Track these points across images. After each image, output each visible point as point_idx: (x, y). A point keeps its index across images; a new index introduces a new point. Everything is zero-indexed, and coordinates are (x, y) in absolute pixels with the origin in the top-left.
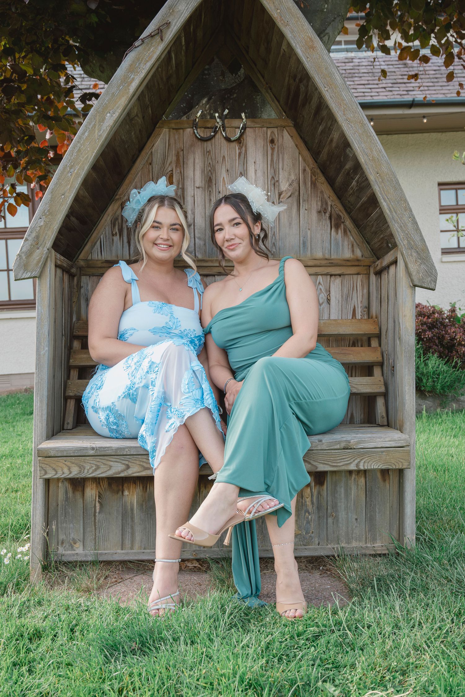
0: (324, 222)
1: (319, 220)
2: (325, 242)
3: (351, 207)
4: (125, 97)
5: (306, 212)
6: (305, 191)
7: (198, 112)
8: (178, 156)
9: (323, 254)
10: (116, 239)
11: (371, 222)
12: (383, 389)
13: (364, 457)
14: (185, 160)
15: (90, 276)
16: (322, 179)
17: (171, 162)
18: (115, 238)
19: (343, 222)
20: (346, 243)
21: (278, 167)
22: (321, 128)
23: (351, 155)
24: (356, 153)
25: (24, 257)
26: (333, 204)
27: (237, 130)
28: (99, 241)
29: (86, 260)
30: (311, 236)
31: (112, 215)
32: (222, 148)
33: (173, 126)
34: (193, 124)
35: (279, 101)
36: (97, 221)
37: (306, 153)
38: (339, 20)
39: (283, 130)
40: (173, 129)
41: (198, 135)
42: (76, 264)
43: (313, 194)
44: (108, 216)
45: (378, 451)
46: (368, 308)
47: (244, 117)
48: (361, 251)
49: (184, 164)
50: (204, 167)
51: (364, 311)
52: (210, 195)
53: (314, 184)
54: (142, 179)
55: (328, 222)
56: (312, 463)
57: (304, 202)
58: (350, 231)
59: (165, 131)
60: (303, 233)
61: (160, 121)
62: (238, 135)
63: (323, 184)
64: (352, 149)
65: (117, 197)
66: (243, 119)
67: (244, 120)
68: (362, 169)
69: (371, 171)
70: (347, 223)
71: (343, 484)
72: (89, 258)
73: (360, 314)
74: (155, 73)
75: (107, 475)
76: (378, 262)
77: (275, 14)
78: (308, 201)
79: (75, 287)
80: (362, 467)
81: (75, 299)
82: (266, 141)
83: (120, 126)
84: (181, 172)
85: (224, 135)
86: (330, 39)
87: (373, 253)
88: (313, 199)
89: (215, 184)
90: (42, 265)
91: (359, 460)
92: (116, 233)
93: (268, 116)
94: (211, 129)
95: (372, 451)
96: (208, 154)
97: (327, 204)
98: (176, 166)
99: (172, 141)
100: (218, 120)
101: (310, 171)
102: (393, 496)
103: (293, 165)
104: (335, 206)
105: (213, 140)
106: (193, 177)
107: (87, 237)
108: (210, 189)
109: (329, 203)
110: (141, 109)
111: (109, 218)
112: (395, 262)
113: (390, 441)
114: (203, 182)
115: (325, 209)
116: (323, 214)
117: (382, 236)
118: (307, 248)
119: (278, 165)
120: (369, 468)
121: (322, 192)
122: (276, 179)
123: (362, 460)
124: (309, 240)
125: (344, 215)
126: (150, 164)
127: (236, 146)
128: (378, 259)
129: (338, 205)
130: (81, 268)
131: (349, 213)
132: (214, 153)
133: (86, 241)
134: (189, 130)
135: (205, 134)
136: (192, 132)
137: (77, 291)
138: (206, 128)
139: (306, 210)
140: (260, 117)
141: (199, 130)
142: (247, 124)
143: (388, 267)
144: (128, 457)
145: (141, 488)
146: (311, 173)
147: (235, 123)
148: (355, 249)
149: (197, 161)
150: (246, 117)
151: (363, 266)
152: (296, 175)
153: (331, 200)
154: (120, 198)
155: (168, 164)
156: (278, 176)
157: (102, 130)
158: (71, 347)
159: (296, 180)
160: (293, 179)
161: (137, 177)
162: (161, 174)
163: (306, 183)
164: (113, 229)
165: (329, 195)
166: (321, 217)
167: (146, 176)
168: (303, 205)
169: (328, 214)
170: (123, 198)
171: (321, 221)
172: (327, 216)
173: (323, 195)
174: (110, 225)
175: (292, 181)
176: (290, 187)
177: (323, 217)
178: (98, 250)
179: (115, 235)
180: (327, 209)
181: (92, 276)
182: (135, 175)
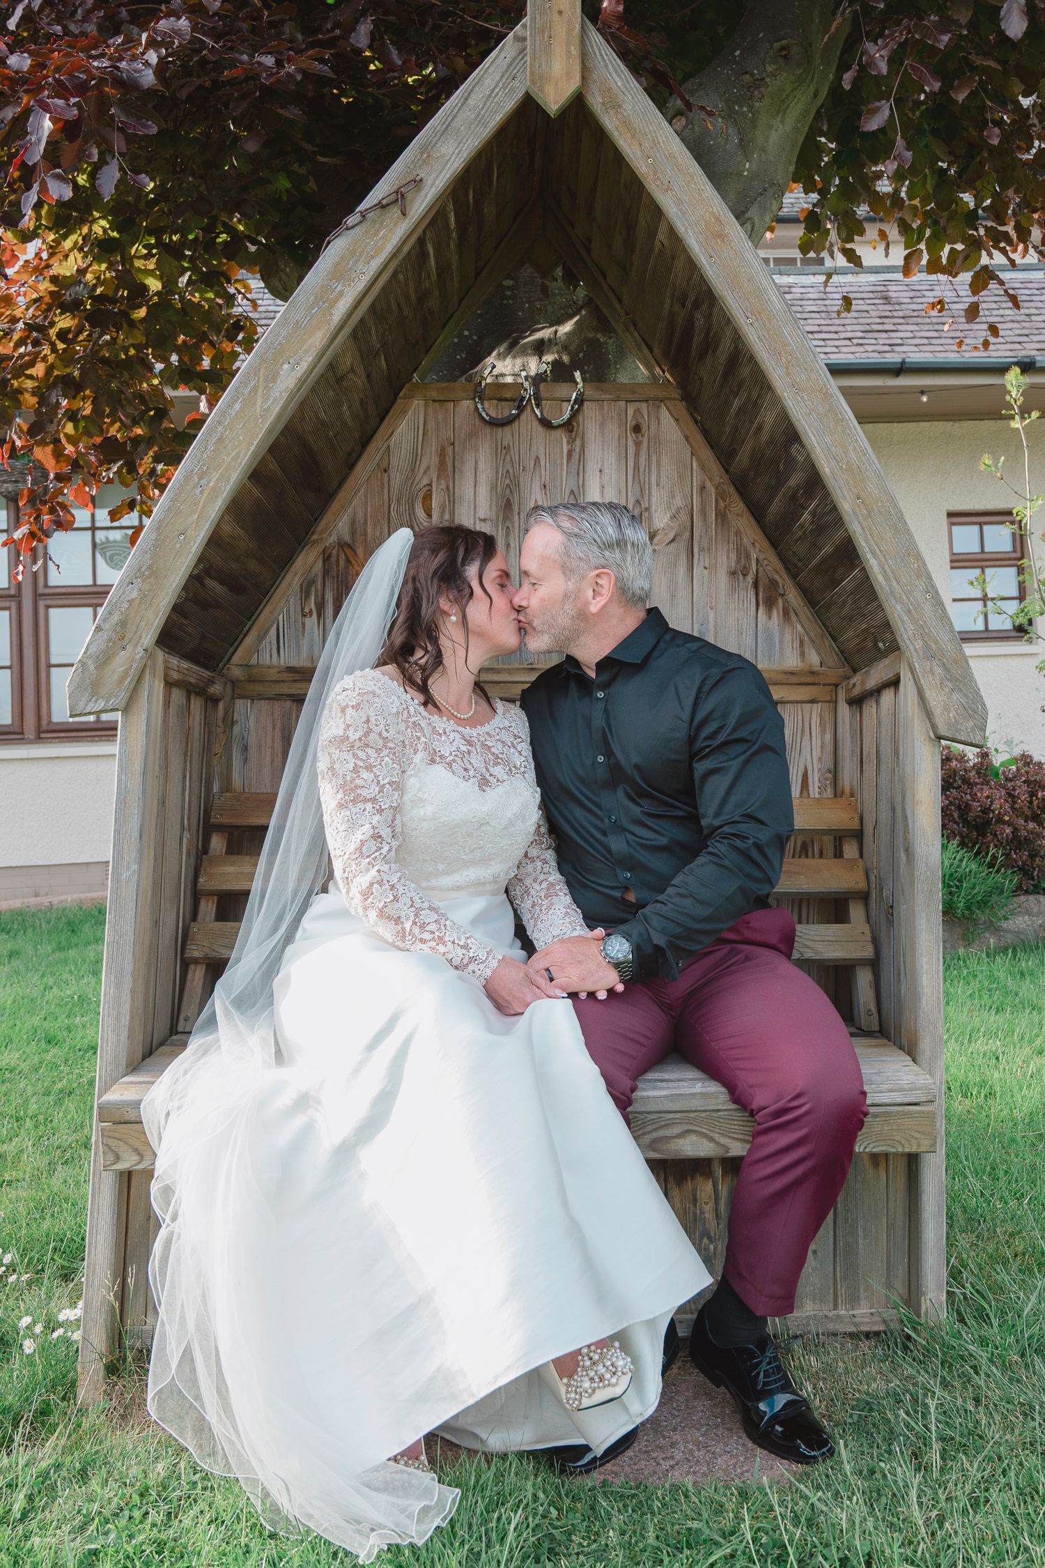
0: (743, 593)
1: (733, 589)
2: (744, 635)
3: (799, 564)
4: (323, 331)
5: (706, 572)
6: (704, 531)
8: (442, 455)
10: (311, 622)
11: (840, 596)
12: (868, 952)
14: (456, 464)
15: (253, 700)
16: (738, 506)
17: (428, 468)
18: (308, 621)
19: (782, 595)
20: (788, 637)
21: (649, 480)
22: (737, 403)
23: (801, 459)
24: (813, 456)
25: (92, 667)
26: (761, 557)
27: (565, 404)
28: (273, 630)
29: (247, 665)
30: (716, 623)
31: (303, 574)
32: (534, 440)
33: (434, 394)
34: (475, 391)
35: (651, 350)
36: (271, 588)
37: (706, 453)
38: (774, 194)
39: (659, 407)
40: (434, 401)
41: (484, 414)
42: (224, 675)
43: (719, 537)
44: (295, 576)
46: (835, 772)
47: (579, 379)
48: (819, 654)
49: (454, 471)
50: (497, 479)
51: (826, 779)
52: (507, 535)
53: (722, 516)
54: (366, 502)
55: (752, 594)
56: (717, 1139)
57: (702, 553)
58: (796, 614)
59: (417, 404)
60: (698, 615)
61: (407, 385)
62: (566, 416)
63: (742, 516)
64: (803, 446)
65: (315, 537)
66: (577, 383)
67: (580, 385)
68: (824, 487)
69: (845, 493)
70: (791, 595)
72: (253, 662)
73: (817, 784)
74: (389, 282)
76: (856, 679)
77: (644, 168)
78: (709, 550)
79: (220, 723)
81: (217, 749)
82: (624, 428)
83: (313, 390)
84: (448, 488)
85: (538, 414)
86: (755, 229)
87: (843, 660)
88: (719, 546)
89: (519, 515)
90: (130, 683)
92: (311, 611)
93: (630, 379)
94: (511, 402)
96: (504, 452)
97: (748, 557)
98: (439, 476)
99: (431, 425)
100: (526, 384)
101: (713, 490)
102: (896, 1201)
103: (681, 477)
104: (766, 562)
105: (516, 424)
106: (472, 497)
108: (508, 523)
109: (754, 556)
110: (362, 357)
111: (296, 580)
112: (895, 683)
113: (892, 1090)
114: (494, 509)
115: (745, 567)
116: (741, 577)
117: (864, 626)
119: (649, 477)
121: (738, 533)
122: (645, 504)
124: (712, 630)
125: (784, 580)
126: (385, 471)
127: (563, 437)
128: (855, 671)
129: (772, 560)
130: (234, 683)
131: (794, 576)
132: (517, 449)
133: (248, 626)
134: (466, 404)
135: (500, 411)
136: (472, 407)
137: (224, 732)
138: (500, 400)
139: (705, 568)
140: (614, 380)
141: (486, 403)
142: (586, 393)
143: (877, 691)
146: (717, 494)
147: (562, 390)
148: (806, 650)
149: (482, 466)
150: (584, 380)
151: (824, 685)
152: (685, 497)
153: (757, 550)
154: (321, 539)
155: (422, 471)
156: (649, 500)
157: (271, 399)
158: (205, 850)
159: (685, 508)
160: (679, 505)
161: (357, 497)
162: (408, 492)
163: (705, 515)
164: (305, 603)
165: (754, 540)
166: (737, 583)
167: (375, 495)
168: (699, 559)
169: (752, 579)
170: (327, 539)
171: (737, 592)
172: (749, 583)
173: (741, 539)
174: (299, 594)
175: (679, 509)
176: (672, 522)
177: (741, 584)
178: (271, 646)
179: (308, 616)
180: (750, 567)
181: (258, 699)
182: (352, 494)
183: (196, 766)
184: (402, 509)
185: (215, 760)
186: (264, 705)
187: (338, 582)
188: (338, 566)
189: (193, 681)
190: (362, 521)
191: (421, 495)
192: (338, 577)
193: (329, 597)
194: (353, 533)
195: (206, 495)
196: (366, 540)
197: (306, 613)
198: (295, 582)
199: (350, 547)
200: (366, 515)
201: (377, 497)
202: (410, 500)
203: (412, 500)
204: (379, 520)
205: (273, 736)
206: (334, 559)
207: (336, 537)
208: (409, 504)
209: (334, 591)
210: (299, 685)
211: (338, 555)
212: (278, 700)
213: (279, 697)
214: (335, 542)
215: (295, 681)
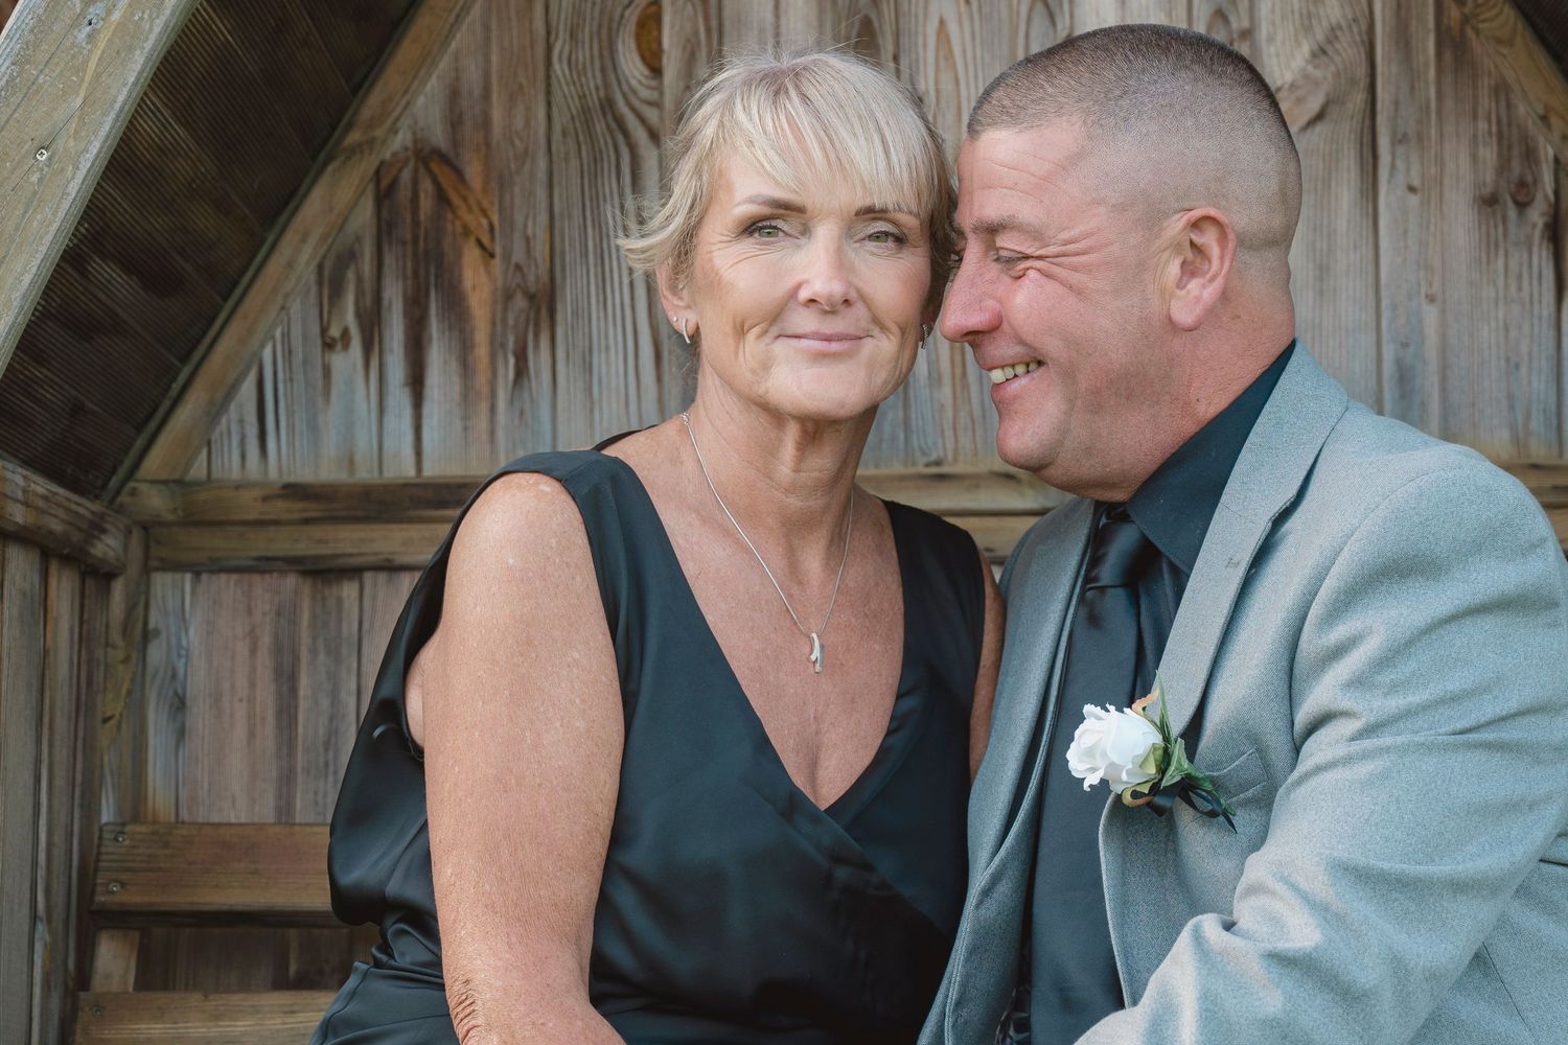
0: (1517, 257)
1: (1490, 246)
2: (1524, 370)
5: (1414, 200)
6: (1404, 88)
9: (1516, 440)
10: (347, 362)
15: (197, 574)
18: (338, 360)
28: (252, 377)
29: (180, 482)
30: (1443, 338)
31: (324, 238)
42: (120, 510)
43: (1449, 103)
44: (304, 240)
53: (1453, 47)
54: (487, 40)
55: (1542, 258)
57: (1400, 150)
60: (1394, 317)
63: (1510, 43)
65: (354, 137)
72: (198, 470)
78: (1420, 138)
79: (116, 636)
81: (110, 704)
88: (1449, 128)
89: (896, 58)
92: (345, 334)
97: (1530, 156)
106: (769, 17)
107: (184, 359)
109: (1547, 152)
111: (307, 251)
115: (1521, 184)
116: (1512, 212)
118: (1423, 405)
122: (1239, 20)
124: (1432, 355)
130: (148, 528)
133: (182, 378)
137: (126, 660)
153: (1556, 137)
154: (373, 141)
156: (1251, 8)
158: (83, 977)
159: (1350, 26)
160: (1334, 21)
161: (464, 27)
162: (597, 8)
163: (1407, 43)
164: (330, 313)
165: (1546, 107)
166: (1500, 229)
167: (509, 20)
168: (1393, 167)
169: (1543, 214)
170: (384, 142)
171: (1501, 252)
172: (1534, 226)
173: (1509, 106)
174: (314, 289)
175: (1333, 29)
176: (1316, 67)
177: (1512, 229)
178: (242, 428)
179: (339, 346)
180: (1535, 182)
181: (212, 572)
182: (452, 19)
183: (62, 754)
184: (582, 55)
185: (104, 736)
186: (226, 587)
187: (415, 254)
188: (415, 211)
189: (57, 526)
190: (477, 92)
191: (632, 16)
192: (416, 242)
193: (394, 295)
194: (455, 122)
195: (102, 45)
196: (488, 144)
197: (333, 339)
198: (304, 257)
199: (444, 159)
200: (487, 75)
201: (514, 23)
202: (604, 31)
203: (610, 29)
204: (521, 86)
205: (253, 670)
206: (404, 194)
207: (409, 137)
208: (600, 41)
209: (405, 278)
210: (317, 532)
211: (415, 182)
212: (262, 572)
213: (264, 565)
214: (406, 149)
215: (307, 521)
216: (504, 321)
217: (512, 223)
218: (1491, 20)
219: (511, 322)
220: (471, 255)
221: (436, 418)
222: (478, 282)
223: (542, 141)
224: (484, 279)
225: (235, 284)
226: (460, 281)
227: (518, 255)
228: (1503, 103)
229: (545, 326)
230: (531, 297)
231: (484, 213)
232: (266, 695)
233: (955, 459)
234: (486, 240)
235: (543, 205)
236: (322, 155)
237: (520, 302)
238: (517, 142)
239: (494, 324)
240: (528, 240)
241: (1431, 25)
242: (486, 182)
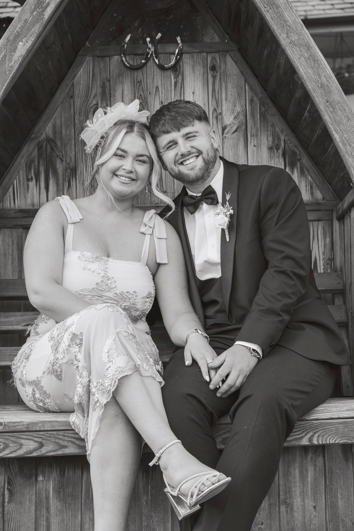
0: (277, 160)
1: (271, 158)
3: (307, 141)
4: (40, 24)
5: (255, 148)
6: (253, 125)
7: (126, 37)
8: (103, 87)
10: (32, 184)
13: (317, 430)
14: (112, 92)
16: (273, 110)
17: (96, 95)
18: (30, 183)
19: (299, 160)
20: (303, 184)
21: (221, 97)
22: (266, 52)
23: (300, 82)
27: (172, 56)
28: (12, 187)
31: (27, 157)
32: (155, 77)
33: (98, 53)
34: (121, 51)
35: (220, 23)
36: (10, 164)
37: (253, 80)
39: (225, 55)
40: (98, 57)
41: (126, 63)
43: (262, 128)
44: (23, 158)
45: (334, 423)
46: (332, 259)
47: (179, 42)
48: (321, 193)
49: (110, 96)
51: (327, 264)
53: (263, 116)
54: (61, 115)
55: (282, 160)
57: (252, 138)
58: (308, 170)
59: (89, 59)
61: (83, 49)
62: (173, 62)
63: (275, 115)
65: (33, 136)
66: (178, 44)
67: (180, 45)
68: (311, 98)
69: (320, 100)
70: (304, 160)
71: (297, 465)
73: (322, 267)
75: (18, 454)
76: (340, 205)
78: (256, 135)
80: (315, 442)
82: (206, 68)
83: (34, 55)
85: (157, 61)
87: (335, 195)
88: (262, 133)
91: (312, 434)
92: (32, 178)
94: (142, 56)
95: (327, 423)
96: (138, 84)
97: (279, 139)
98: (102, 100)
99: (97, 70)
100: (150, 46)
101: (258, 101)
103: (239, 95)
104: (289, 142)
105: (144, 68)
109: (282, 138)
110: (59, 36)
111: (23, 160)
113: (348, 410)
115: (277, 145)
116: (275, 151)
119: (221, 95)
120: (324, 442)
122: (219, 111)
123: (315, 433)
125: (300, 151)
126: (72, 97)
127: (171, 74)
128: (341, 201)
129: (292, 140)
131: (306, 149)
132: (145, 83)
134: (116, 58)
135: (135, 61)
136: (119, 59)
138: (136, 55)
139: (255, 146)
140: (201, 41)
141: (127, 57)
142: (184, 49)
143: (349, 210)
144: (41, 433)
145: (58, 472)
146: (260, 104)
147: (170, 48)
148: (314, 191)
149: (126, 92)
150: (182, 41)
151: (325, 210)
152: (242, 106)
153: (284, 135)
154: (37, 136)
155: (92, 97)
156: (221, 108)
157: (13, 61)
159: (242, 112)
160: (238, 111)
161: (56, 113)
162: (85, 108)
163: (254, 116)
164: (28, 173)
165: (282, 129)
166: (273, 154)
167: (66, 111)
168: (251, 141)
169: (282, 151)
170: (40, 137)
171: (273, 159)
172: (280, 153)
173: (275, 129)
174: (25, 168)
175: (238, 113)
176: (235, 120)
177: (275, 154)
178: (10, 198)
179: (30, 181)
180: (280, 145)
181: (3, 228)
182: (54, 111)
184: (81, 118)
186: (7, 231)
187: (46, 161)
188: (46, 151)
190: (59, 126)
191: (92, 110)
192: (46, 157)
193: (42, 169)
194: (54, 132)
196: (62, 137)
197: (29, 179)
198: (23, 161)
199: (53, 141)
200: (61, 122)
201: (67, 112)
202: (86, 113)
203: (87, 113)
204: (69, 125)
205: (13, 248)
206: (44, 148)
207: (45, 136)
208: (85, 115)
209: (44, 166)
210: (26, 219)
211: (46, 145)
212: (14, 228)
213: (15, 227)
214: (44, 138)
215: (24, 217)
216: (66, 175)
217: (67, 154)
218: (271, 111)
219: (67, 175)
220: (58, 161)
221: (51, 195)
222: (60, 167)
223: (73, 136)
224: (61, 166)
225: (8, 167)
226: (56, 166)
227: (68, 161)
228: (273, 128)
229: (74, 175)
230: (71, 170)
231: (61, 152)
232: (16, 254)
233: (161, 203)
234: (61, 158)
235: (74, 150)
236: (26, 140)
237: (69, 171)
238: (68, 137)
239: (63, 175)
240: (70, 158)
241: (259, 112)
242: (61, 145)
